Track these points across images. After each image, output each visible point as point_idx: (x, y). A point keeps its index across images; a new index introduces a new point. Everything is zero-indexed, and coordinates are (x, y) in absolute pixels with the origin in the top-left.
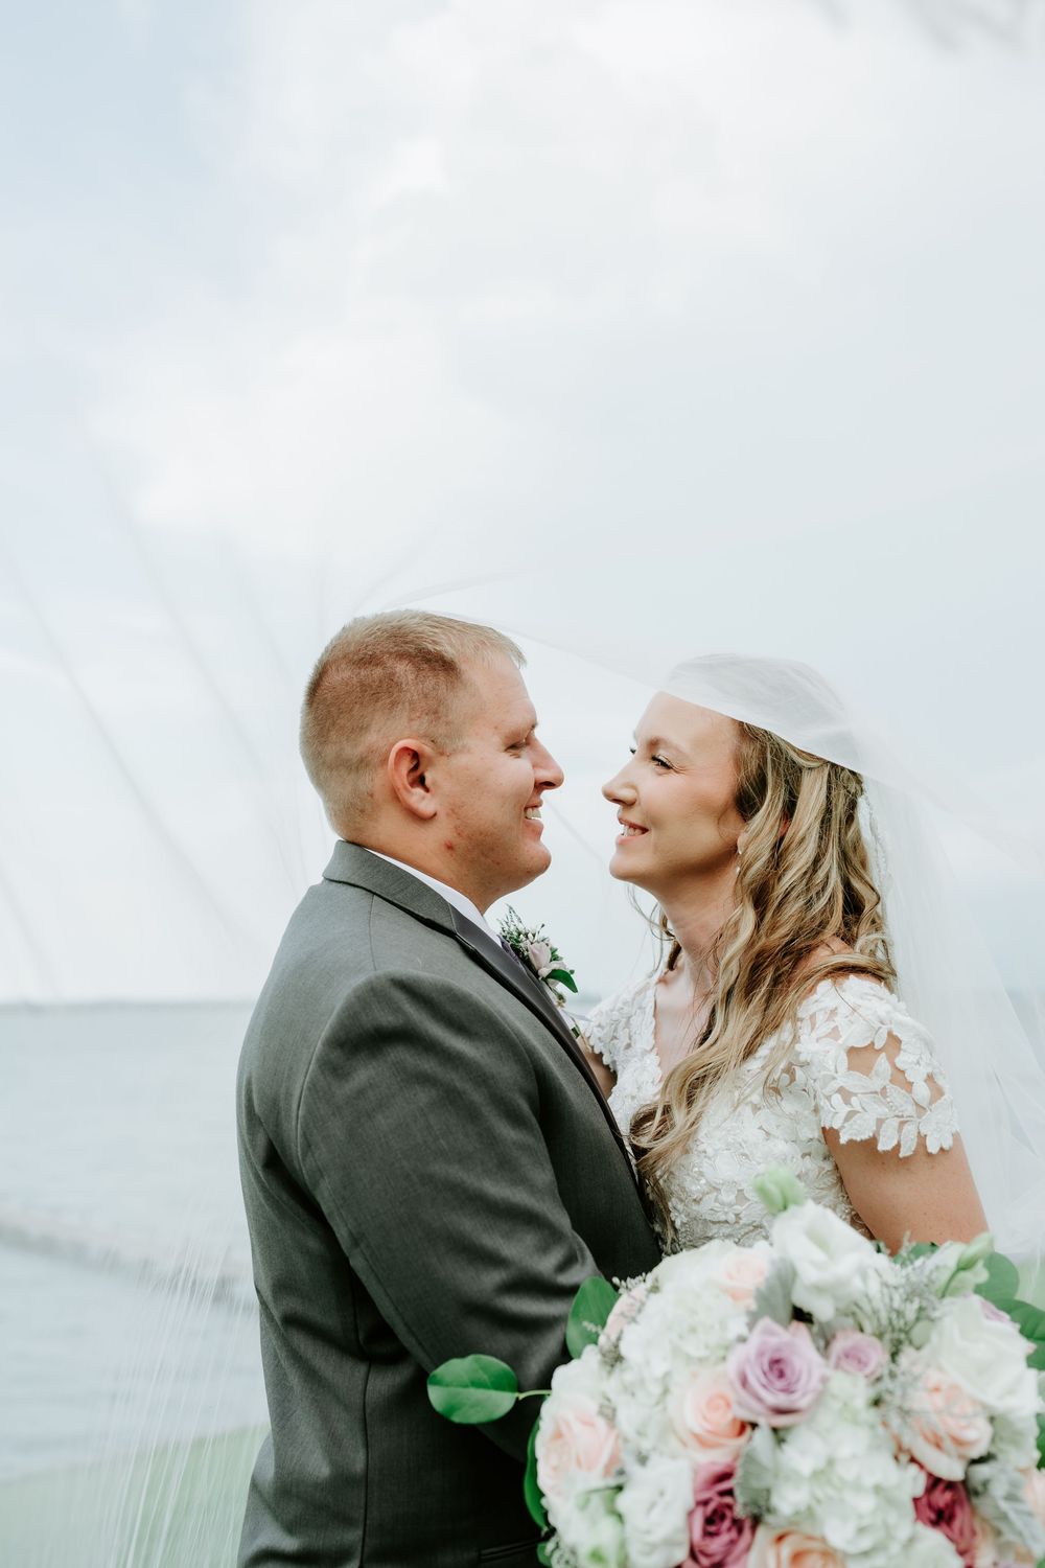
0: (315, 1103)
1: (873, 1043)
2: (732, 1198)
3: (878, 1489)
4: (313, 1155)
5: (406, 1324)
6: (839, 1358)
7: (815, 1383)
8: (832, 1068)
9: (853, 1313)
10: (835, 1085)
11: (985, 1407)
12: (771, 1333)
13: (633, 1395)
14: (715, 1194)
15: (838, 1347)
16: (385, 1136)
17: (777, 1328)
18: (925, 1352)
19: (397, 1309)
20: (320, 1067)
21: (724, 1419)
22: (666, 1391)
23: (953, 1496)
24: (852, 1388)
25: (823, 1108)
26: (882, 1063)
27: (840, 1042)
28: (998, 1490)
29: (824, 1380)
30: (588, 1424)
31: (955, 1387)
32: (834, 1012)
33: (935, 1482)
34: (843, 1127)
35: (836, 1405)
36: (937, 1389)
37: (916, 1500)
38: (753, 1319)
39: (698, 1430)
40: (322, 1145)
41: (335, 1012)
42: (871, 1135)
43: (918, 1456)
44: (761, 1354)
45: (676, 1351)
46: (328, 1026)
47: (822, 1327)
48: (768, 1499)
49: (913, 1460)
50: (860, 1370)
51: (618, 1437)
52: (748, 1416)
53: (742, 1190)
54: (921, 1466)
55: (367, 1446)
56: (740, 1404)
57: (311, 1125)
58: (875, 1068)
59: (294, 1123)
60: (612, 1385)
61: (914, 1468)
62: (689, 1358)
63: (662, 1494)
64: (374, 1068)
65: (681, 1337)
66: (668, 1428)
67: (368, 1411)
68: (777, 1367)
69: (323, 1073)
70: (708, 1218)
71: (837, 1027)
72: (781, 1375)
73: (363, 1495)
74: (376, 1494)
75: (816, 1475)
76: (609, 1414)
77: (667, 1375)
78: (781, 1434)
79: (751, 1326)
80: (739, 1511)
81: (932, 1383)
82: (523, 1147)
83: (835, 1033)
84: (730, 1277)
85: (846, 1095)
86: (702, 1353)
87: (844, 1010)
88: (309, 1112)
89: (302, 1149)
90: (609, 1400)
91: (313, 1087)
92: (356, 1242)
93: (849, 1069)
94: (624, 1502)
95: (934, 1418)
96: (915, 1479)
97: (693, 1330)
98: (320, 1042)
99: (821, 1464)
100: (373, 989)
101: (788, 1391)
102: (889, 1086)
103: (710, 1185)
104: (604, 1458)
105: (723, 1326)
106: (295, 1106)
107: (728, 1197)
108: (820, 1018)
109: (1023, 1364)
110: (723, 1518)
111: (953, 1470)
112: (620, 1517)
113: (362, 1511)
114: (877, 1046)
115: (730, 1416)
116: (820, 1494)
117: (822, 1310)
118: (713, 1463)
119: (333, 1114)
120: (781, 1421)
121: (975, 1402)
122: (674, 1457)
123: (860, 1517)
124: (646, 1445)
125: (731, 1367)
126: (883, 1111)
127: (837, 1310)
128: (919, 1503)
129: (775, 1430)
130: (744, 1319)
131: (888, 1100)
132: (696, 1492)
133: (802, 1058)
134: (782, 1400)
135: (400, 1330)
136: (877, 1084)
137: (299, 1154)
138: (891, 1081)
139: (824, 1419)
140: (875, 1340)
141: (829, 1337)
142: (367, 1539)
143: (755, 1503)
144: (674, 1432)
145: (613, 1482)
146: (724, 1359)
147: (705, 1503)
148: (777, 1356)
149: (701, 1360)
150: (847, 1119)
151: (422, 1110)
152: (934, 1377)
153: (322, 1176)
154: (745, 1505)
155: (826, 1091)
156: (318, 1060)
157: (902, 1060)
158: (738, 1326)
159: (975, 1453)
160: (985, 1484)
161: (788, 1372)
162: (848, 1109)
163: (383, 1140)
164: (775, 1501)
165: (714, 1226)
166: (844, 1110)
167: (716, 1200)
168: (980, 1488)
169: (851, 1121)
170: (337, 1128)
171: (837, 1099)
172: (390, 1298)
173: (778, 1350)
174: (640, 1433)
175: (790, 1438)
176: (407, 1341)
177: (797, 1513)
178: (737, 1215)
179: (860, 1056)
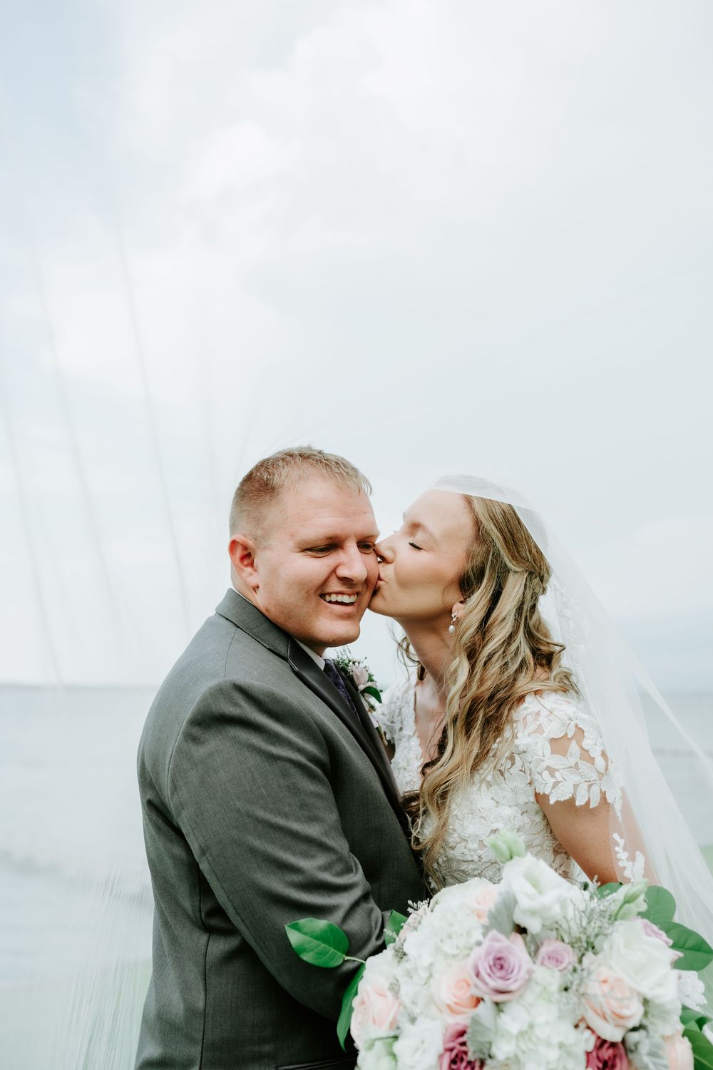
0: (180, 761)
1: (566, 734)
2: (476, 846)
3: (561, 1046)
4: (178, 794)
5: (234, 908)
6: (543, 958)
7: (523, 975)
8: (540, 753)
9: (556, 929)
10: (544, 765)
11: (639, 993)
12: (498, 940)
13: (411, 977)
14: (464, 843)
15: (544, 950)
16: (224, 784)
17: (502, 937)
18: (600, 956)
19: (229, 898)
20: (184, 737)
21: (465, 994)
22: (431, 976)
23: (614, 1052)
24: (549, 977)
25: (537, 780)
26: (574, 747)
27: (544, 735)
28: (644, 1049)
29: (530, 972)
30: (382, 995)
31: (619, 980)
32: (538, 714)
33: (602, 1043)
34: (551, 793)
35: (538, 989)
36: (605, 982)
37: (588, 1054)
38: (486, 930)
39: (448, 1002)
40: (183, 788)
41: (196, 702)
42: (571, 796)
43: (592, 1025)
44: (488, 954)
45: (438, 950)
46: (190, 711)
47: (533, 937)
48: (490, 1049)
49: (588, 1028)
50: (557, 966)
51: (400, 1004)
52: (479, 994)
53: (482, 841)
54: (593, 1032)
55: (206, 990)
56: (476, 986)
57: (177, 774)
58: (569, 751)
59: (166, 773)
60: (399, 971)
61: (588, 1033)
62: (446, 955)
63: (423, 1042)
64: (220, 740)
65: (442, 941)
66: (431, 1000)
67: (208, 967)
68: (499, 963)
69: (186, 741)
70: (460, 858)
71: (541, 724)
72: (502, 967)
73: (202, 1022)
74: (210, 1023)
75: (522, 1034)
76: (395, 988)
77: (431, 965)
78: (501, 1006)
79: (485, 935)
80: (471, 1057)
81: (603, 977)
82: (318, 796)
83: (540, 730)
84: (479, 903)
85: (551, 771)
86: (455, 951)
87: (544, 713)
88: (177, 766)
89: (171, 790)
90: (397, 981)
91: (180, 751)
92: (203, 853)
93: (552, 753)
94: (398, 1047)
95: (602, 1000)
96: (587, 1040)
97: (450, 937)
98: (185, 721)
99: (525, 1027)
100: (221, 689)
101: (505, 979)
102: (580, 763)
103: (461, 837)
104: (390, 1019)
105: (468, 934)
106: (167, 762)
107: (473, 845)
108: (529, 719)
109: (668, 967)
110: (462, 1060)
111: (614, 1035)
112: (394, 1056)
113: (201, 1033)
114: (569, 736)
115: (469, 994)
116: (523, 1047)
117: (533, 926)
118: (457, 1024)
119: (192, 768)
120: (500, 998)
121: (631, 990)
122: (433, 1019)
123: (548, 1063)
124: (416, 1010)
125: (469, 962)
126: (577, 779)
127: (544, 926)
128: (590, 1056)
129: (497, 1004)
130: (481, 930)
131: (580, 771)
132: (445, 1042)
133: (521, 749)
134: (500, 984)
135: (231, 912)
136: (572, 761)
137: (169, 793)
138: (580, 758)
139: (529, 997)
140: (569, 947)
141: (539, 944)
142: (204, 1052)
143: (481, 1051)
144: (435, 1003)
145: (392, 1033)
146: (468, 955)
147: (451, 1050)
148: (499, 955)
149: (454, 956)
150: (554, 787)
151: (250, 768)
152: (604, 973)
153: (183, 808)
154: (475, 1052)
155: (539, 769)
156: (184, 733)
157: (587, 743)
158: (477, 935)
159: (631, 1024)
160: (636, 1045)
161: (506, 966)
162: (554, 780)
163: (223, 787)
164: (494, 1051)
165: (464, 864)
166: (551, 781)
167: (465, 847)
168: (633, 1048)
169: (556, 789)
170: (194, 777)
171: (546, 774)
172: (225, 891)
173: (500, 951)
174: (414, 1003)
175: (505, 1009)
176: (236, 920)
177: (508, 1059)
178: (479, 857)
179: (558, 745)
